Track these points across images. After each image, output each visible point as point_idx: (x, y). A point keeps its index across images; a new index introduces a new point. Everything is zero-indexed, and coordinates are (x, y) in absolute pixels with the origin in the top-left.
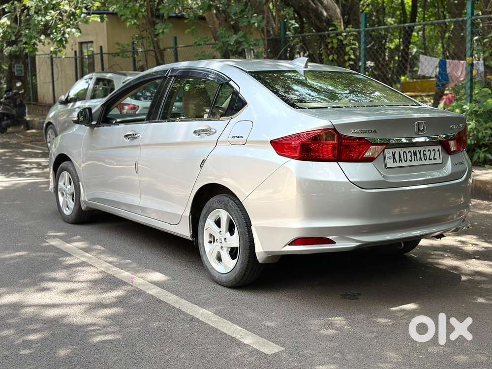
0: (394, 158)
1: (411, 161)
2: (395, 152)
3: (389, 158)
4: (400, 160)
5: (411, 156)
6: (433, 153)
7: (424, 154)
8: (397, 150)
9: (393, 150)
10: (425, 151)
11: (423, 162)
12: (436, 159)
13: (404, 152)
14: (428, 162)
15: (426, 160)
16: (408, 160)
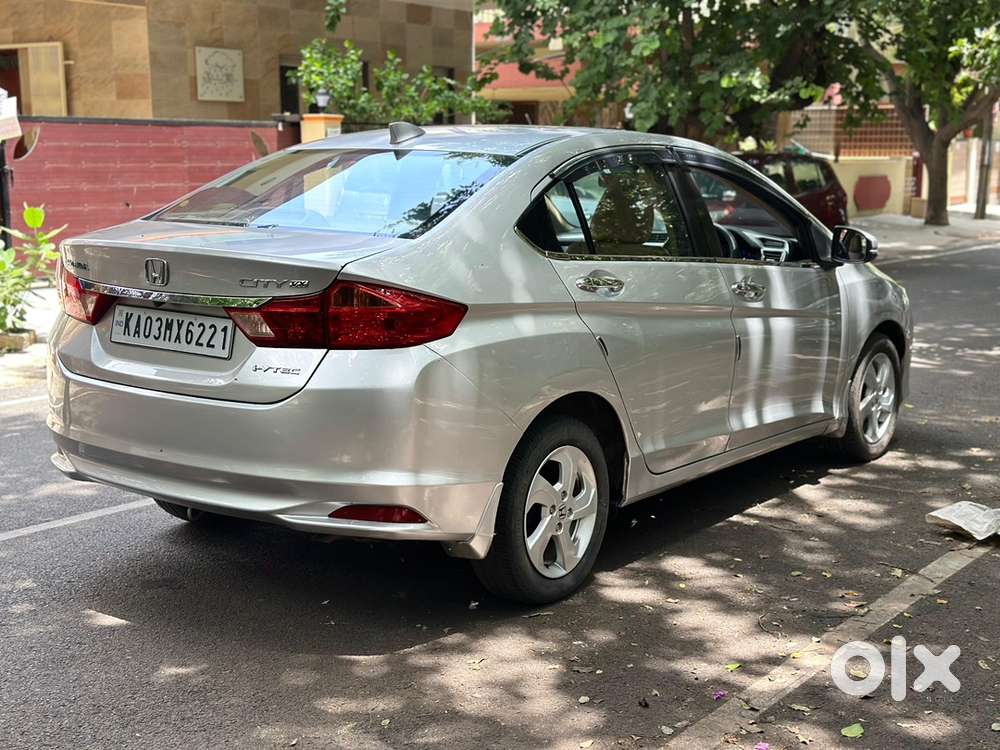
0: (127, 326)
1: (157, 338)
2: (132, 314)
3: (118, 323)
4: (137, 332)
5: (159, 329)
6: (209, 332)
7: (188, 331)
8: (136, 312)
9: (129, 310)
10: (191, 323)
11: (183, 346)
12: (213, 346)
13: (149, 317)
14: (193, 348)
15: (189, 343)
16: (152, 336)
